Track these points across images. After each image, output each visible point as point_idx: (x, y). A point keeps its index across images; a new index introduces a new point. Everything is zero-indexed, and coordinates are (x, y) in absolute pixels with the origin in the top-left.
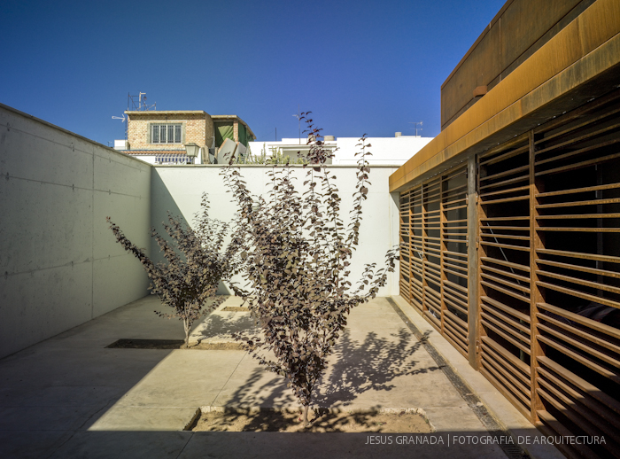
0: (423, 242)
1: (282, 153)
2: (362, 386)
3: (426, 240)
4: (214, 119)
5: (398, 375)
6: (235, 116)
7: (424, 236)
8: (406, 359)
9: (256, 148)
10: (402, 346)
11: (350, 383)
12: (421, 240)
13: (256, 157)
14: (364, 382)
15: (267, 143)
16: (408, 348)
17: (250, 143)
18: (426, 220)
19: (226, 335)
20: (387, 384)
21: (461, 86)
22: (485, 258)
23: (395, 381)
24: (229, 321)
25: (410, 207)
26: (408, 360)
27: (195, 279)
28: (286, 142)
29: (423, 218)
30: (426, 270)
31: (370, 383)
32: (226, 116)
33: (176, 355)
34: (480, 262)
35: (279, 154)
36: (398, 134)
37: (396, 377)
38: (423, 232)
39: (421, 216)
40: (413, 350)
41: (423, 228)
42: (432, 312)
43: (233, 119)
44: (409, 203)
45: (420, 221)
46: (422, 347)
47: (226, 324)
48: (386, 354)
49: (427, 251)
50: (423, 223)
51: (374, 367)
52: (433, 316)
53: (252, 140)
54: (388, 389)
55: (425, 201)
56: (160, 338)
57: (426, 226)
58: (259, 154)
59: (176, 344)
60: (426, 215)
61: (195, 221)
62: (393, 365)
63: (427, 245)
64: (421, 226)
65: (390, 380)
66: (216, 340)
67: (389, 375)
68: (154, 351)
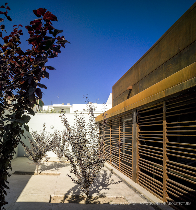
0: (110, 139)
1: (54, 110)
3: (111, 139)
5: (110, 184)
7: (111, 137)
8: (109, 179)
9: (45, 108)
10: (106, 174)
11: (95, 187)
12: (109, 138)
14: (100, 187)
15: (50, 106)
16: (108, 175)
17: (43, 106)
18: (111, 132)
19: (48, 170)
20: (108, 187)
21: (121, 86)
22: (140, 145)
24: (47, 166)
26: (110, 179)
28: (55, 105)
29: (110, 131)
30: (111, 149)
31: (102, 187)
34: (138, 146)
35: (53, 110)
38: (110, 136)
39: (109, 130)
40: (110, 176)
41: (110, 134)
42: (114, 163)
47: (46, 166)
48: (102, 177)
49: (111, 142)
50: (110, 133)
51: (101, 182)
53: (43, 105)
54: (109, 189)
55: (111, 125)
56: (28, 171)
57: (111, 134)
58: (47, 110)
60: (111, 130)
61: (40, 132)
62: (106, 181)
63: (111, 140)
64: (109, 134)
65: (108, 186)
66: (45, 172)
67: (107, 184)
68: (27, 175)
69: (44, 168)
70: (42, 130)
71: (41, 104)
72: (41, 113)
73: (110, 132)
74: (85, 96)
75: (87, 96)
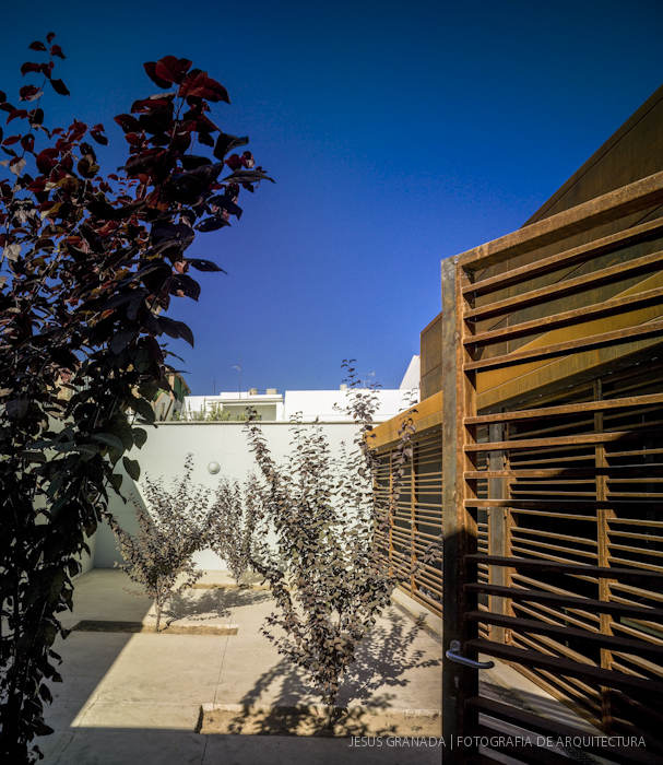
0: (413, 509)
1: (222, 409)
2: (373, 680)
3: (416, 507)
5: (408, 667)
7: (414, 502)
8: (408, 647)
9: (194, 403)
10: (397, 630)
11: (357, 676)
12: (410, 506)
13: (195, 413)
14: (373, 676)
15: (208, 397)
16: (405, 633)
17: (186, 398)
19: (194, 617)
20: (400, 678)
22: (516, 528)
23: (407, 674)
24: (191, 600)
25: (391, 468)
26: (411, 650)
27: (172, 552)
28: (225, 396)
29: (413, 481)
30: (417, 542)
31: (380, 677)
33: (137, 639)
34: (509, 533)
35: (219, 410)
36: (343, 386)
37: (406, 671)
38: (413, 497)
39: (410, 479)
40: (411, 638)
41: (413, 492)
42: (425, 591)
44: (390, 464)
45: (410, 485)
46: (421, 633)
48: (383, 641)
49: (417, 519)
50: (413, 487)
51: (376, 657)
52: (428, 597)
53: (187, 395)
54: (404, 683)
55: (416, 461)
56: (125, 619)
57: (417, 490)
58: (198, 410)
59: (136, 627)
60: (416, 478)
61: (173, 486)
62: (396, 655)
63: (417, 513)
64: (410, 490)
65: (401, 673)
66: (185, 622)
67: (395, 667)
68: (123, 635)
69: (181, 610)
70: (181, 481)
71: (180, 394)
72: (178, 420)
73: (413, 484)
75: (352, 365)
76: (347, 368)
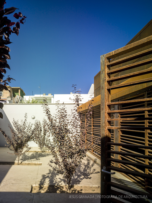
0: (92, 129)
1: (35, 100)
2: (81, 177)
3: (93, 128)
4: (12, 88)
6: (19, 87)
7: (92, 127)
8: (91, 168)
9: (26, 98)
10: (88, 163)
11: (77, 176)
12: (91, 128)
14: (81, 176)
15: (31, 96)
16: (91, 164)
17: (24, 96)
19: (29, 160)
20: (89, 177)
22: (122, 134)
23: (91, 176)
24: (28, 155)
25: (85, 117)
26: (92, 169)
27: (22, 142)
28: (36, 96)
29: (92, 121)
30: (93, 138)
31: (83, 177)
32: (16, 87)
33: (13, 167)
34: (120, 136)
35: (34, 100)
36: (71, 93)
37: (91, 175)
40: (93, 165)
42: (96, 152)
43: (19, 88)
44: (85, 116)
45: (91, 122)
46: (95, 164)
47: (28, 156)
48: (84, 167)
49: (93, 132)
50: (92, 123)
51: (82, 171)
52: (96, 154)
53: (24, 95)
54: (90, 178)
55: (93, 115)
57: (93, 124)
58: (28, 100)
59: (13, 163)
60: (93, 120)
61: (21, 122)
62: (88, 170)
63: (93, 130)
64: (91, 124)
65: (89, 175)
66: (26, 162)
67: (88, 174)
68: (8, 166)
69: (25, 158)
70: (24, 121)
71: (23, 94)
72: (22, 103)
74: (73, 86)
76: (74, 87)
